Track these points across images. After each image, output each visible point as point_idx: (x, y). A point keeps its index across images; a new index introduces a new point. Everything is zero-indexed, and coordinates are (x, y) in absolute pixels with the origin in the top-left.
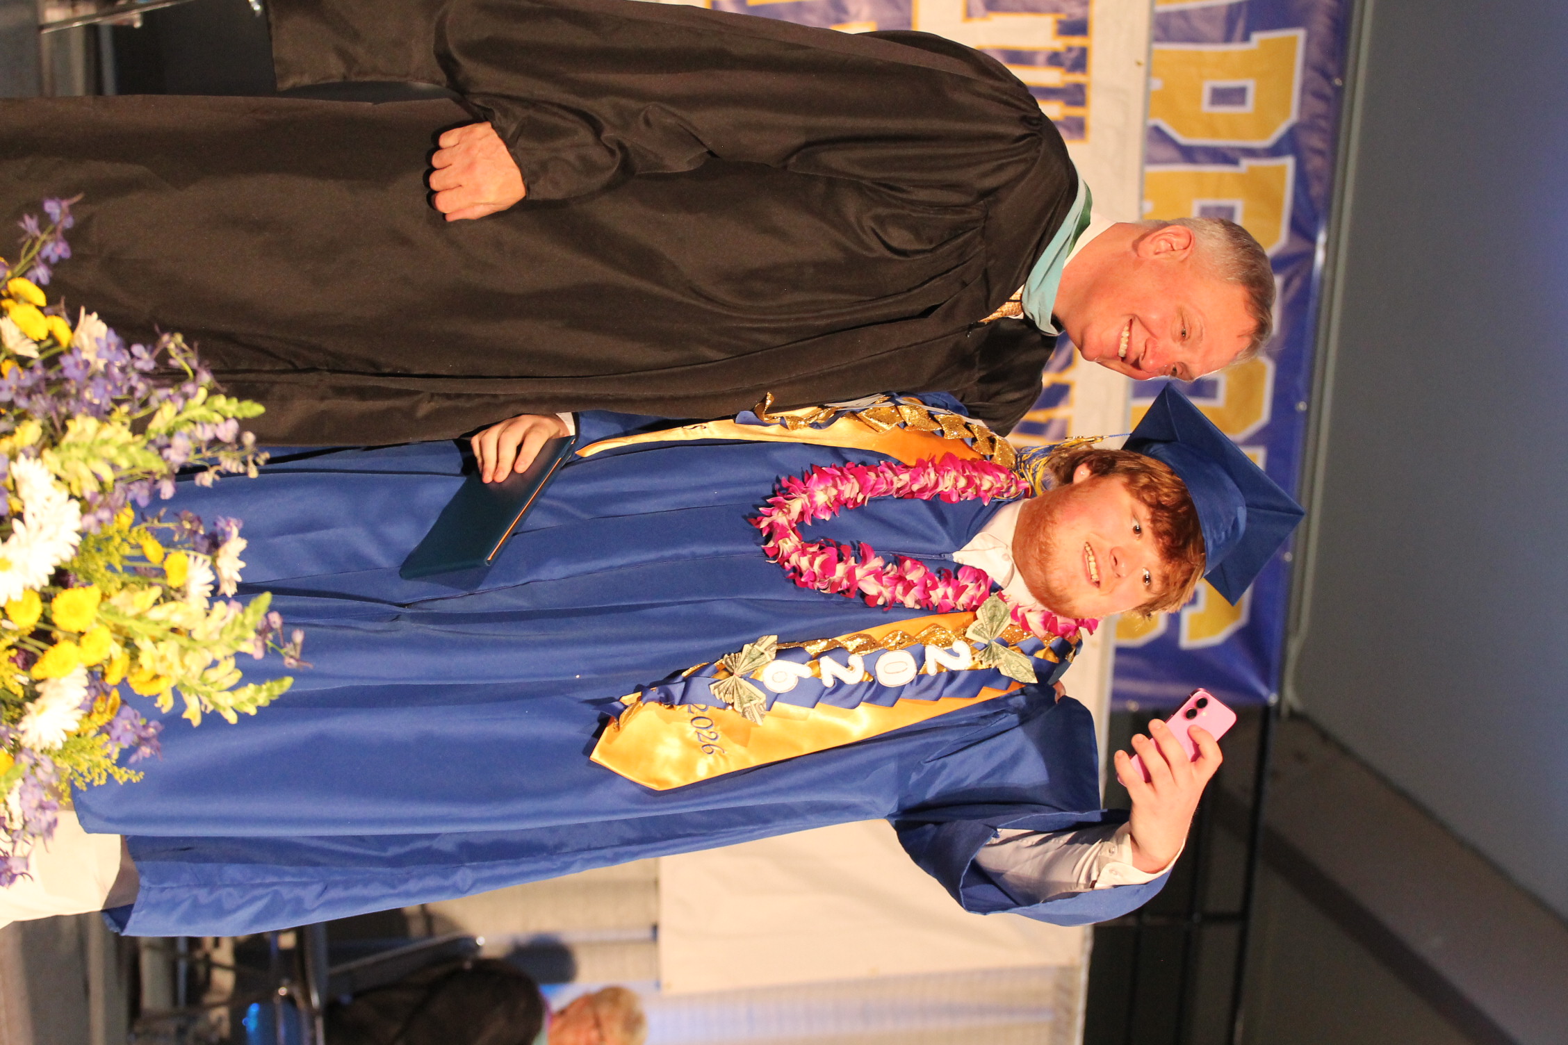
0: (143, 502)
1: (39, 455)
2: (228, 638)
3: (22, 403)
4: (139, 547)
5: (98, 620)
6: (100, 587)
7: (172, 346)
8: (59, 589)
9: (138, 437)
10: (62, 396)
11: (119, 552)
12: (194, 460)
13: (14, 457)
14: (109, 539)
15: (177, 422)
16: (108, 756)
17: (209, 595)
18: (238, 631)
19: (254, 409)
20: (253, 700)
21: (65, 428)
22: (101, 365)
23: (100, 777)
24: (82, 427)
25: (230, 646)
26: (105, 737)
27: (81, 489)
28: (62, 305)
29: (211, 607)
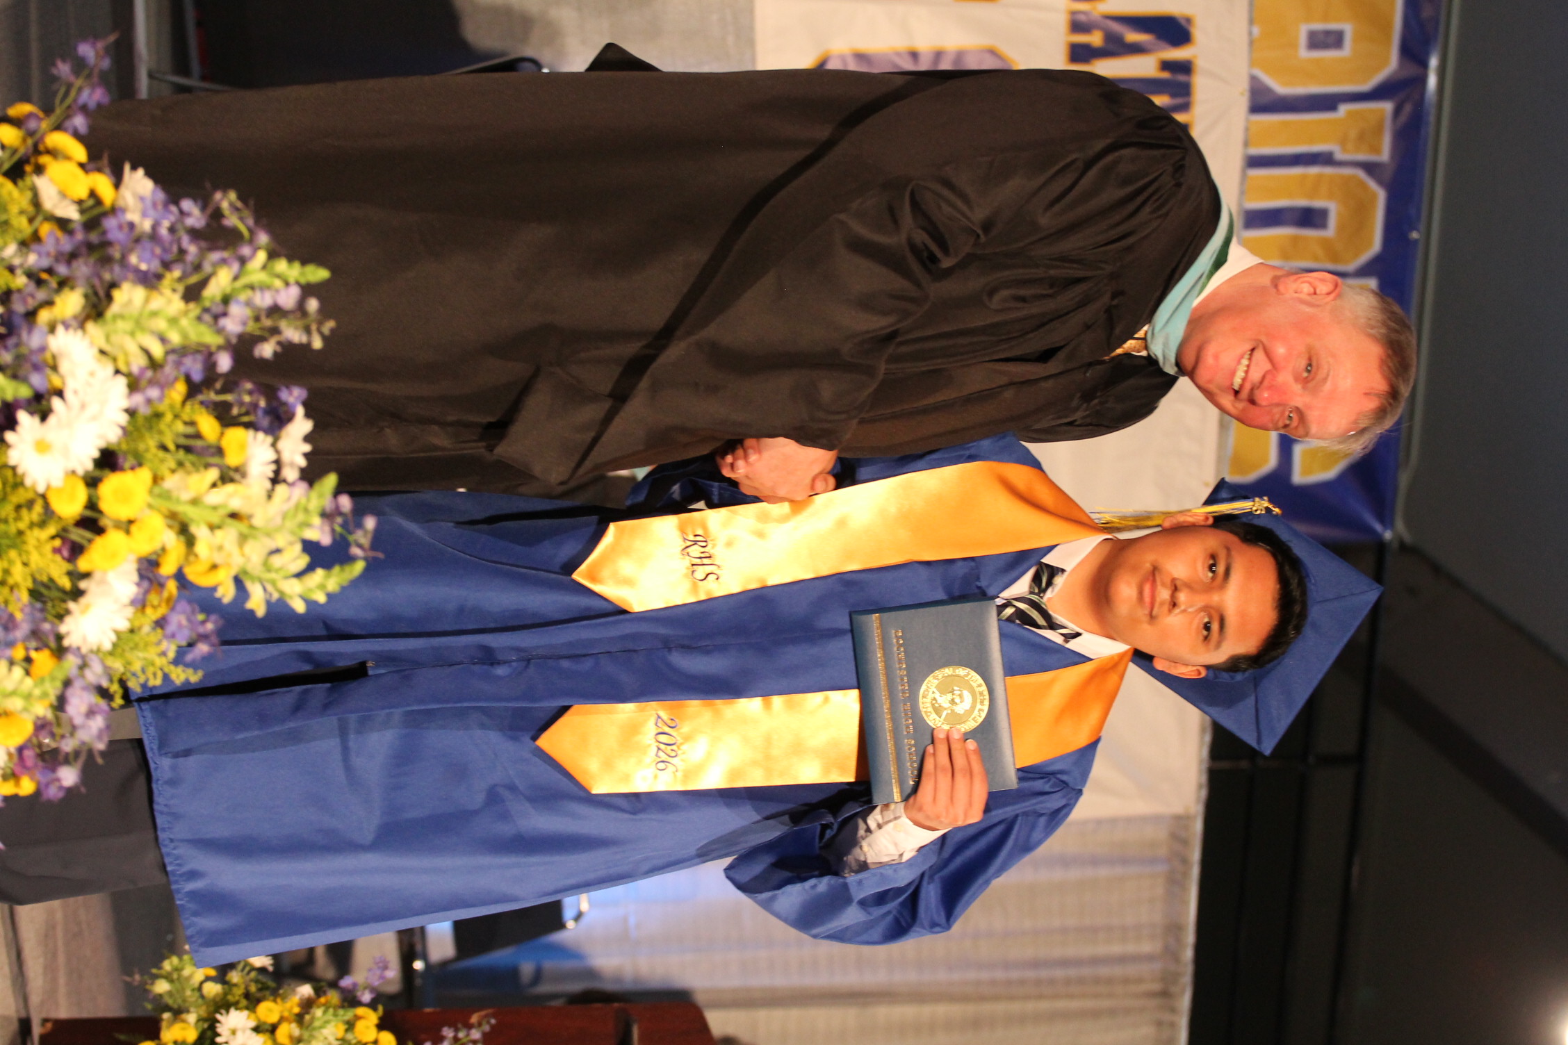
0: (197, 376)
1: (82, 326)
2: (290, 524)
3: (62, 270)
4: (192, 423)
5: (150, 506)
6: (151, 469)
7: (225, 205)
8: (107, 472)
9: (192, 305)
10: (106, 261)
11: (172, 430)
12: (251, 327)
13: (52, 329)
14: (158, 416)
15: (234, 290)
16: (164, 654)
17: (271, 475)
18: (301, 517)
19: (319, 274)
20: (322, 587)
21: (109, 298)
22: (147, 225)
23: (155, 675)
24: (129, 296)
25: (293, 533)
26: (159, 631)
27: (128, 364)
28: (105, 161)
29: (273, 490)
